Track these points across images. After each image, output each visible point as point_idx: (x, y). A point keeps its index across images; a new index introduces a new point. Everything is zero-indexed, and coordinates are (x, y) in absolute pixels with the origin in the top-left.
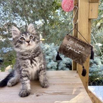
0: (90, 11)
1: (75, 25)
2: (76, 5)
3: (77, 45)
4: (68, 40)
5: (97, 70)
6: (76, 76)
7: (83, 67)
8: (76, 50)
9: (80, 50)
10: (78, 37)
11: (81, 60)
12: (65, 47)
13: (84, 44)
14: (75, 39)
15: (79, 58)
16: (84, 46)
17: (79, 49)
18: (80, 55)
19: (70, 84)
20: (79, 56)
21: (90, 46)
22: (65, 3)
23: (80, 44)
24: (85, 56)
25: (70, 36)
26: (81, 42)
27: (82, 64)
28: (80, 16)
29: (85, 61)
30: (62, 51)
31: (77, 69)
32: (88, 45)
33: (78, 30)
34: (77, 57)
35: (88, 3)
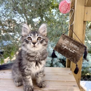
1: (71, 26)
2: (73, 8)
3: (72, 45)
4: (64, 40)
6: (69, 74)
7: (77, 66)
8: (71, 49)
9: (75, 49)
10: (73, 37)
11: (75, 59)
12: (61, 46)
13: (78, 44)
14: (70, 39)
16: (78, 46)
18: (74, 54)
19: (64, 81)
20: (74, 55)
21: (84, 46)
22: (62, 5)
23: (75, 44)
24: (79, 55)
25: (65, 36)
26: (76, 42)
27: (76, 63)
28: (76, 18)
29: (79, 60)
30: (58, 50)
31: (71, 67)
32: (82, 45)
33: (74, 31)
34: (71, 56)
35: (84, 7)
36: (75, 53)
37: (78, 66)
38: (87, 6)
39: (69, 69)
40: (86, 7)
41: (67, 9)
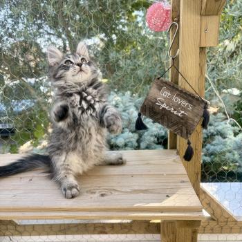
0: (203, 33)
1: (173, 59)
2: (176, 19)
3: (177, 100)
4: (160, 90)
5: (225, 149)
6: (174, 161)
7: (189, 143)
8: (175, 110)
9: (183, 109)
10: (180, 84)
11: (184, 129)
12: (154, 103)
13: (190, 98)
14: (173, 87)
15: (180, 126)
16: (190, 102)
17: (181, 108)
18: (182, 118)
19: (163, 175)
20: (182, 121)
21: (203, 101)
22: (152, 15)
23: (183, 97)
24: (194, 121)
25: (162, 82)
26: (185, 93)
27: (187, 137)
28: (183, 42)
29: (193, 130)
30: (148, 112)
31: (178, 147)
32: (198, 100)
33: (180, 71)
34: (177, 123)
35: (199, 17)
36: (184, 117)
37: (191, 145)
38: (205, 15)
39: (175, 152)
40: (203, 17)
41: (164, 22)
